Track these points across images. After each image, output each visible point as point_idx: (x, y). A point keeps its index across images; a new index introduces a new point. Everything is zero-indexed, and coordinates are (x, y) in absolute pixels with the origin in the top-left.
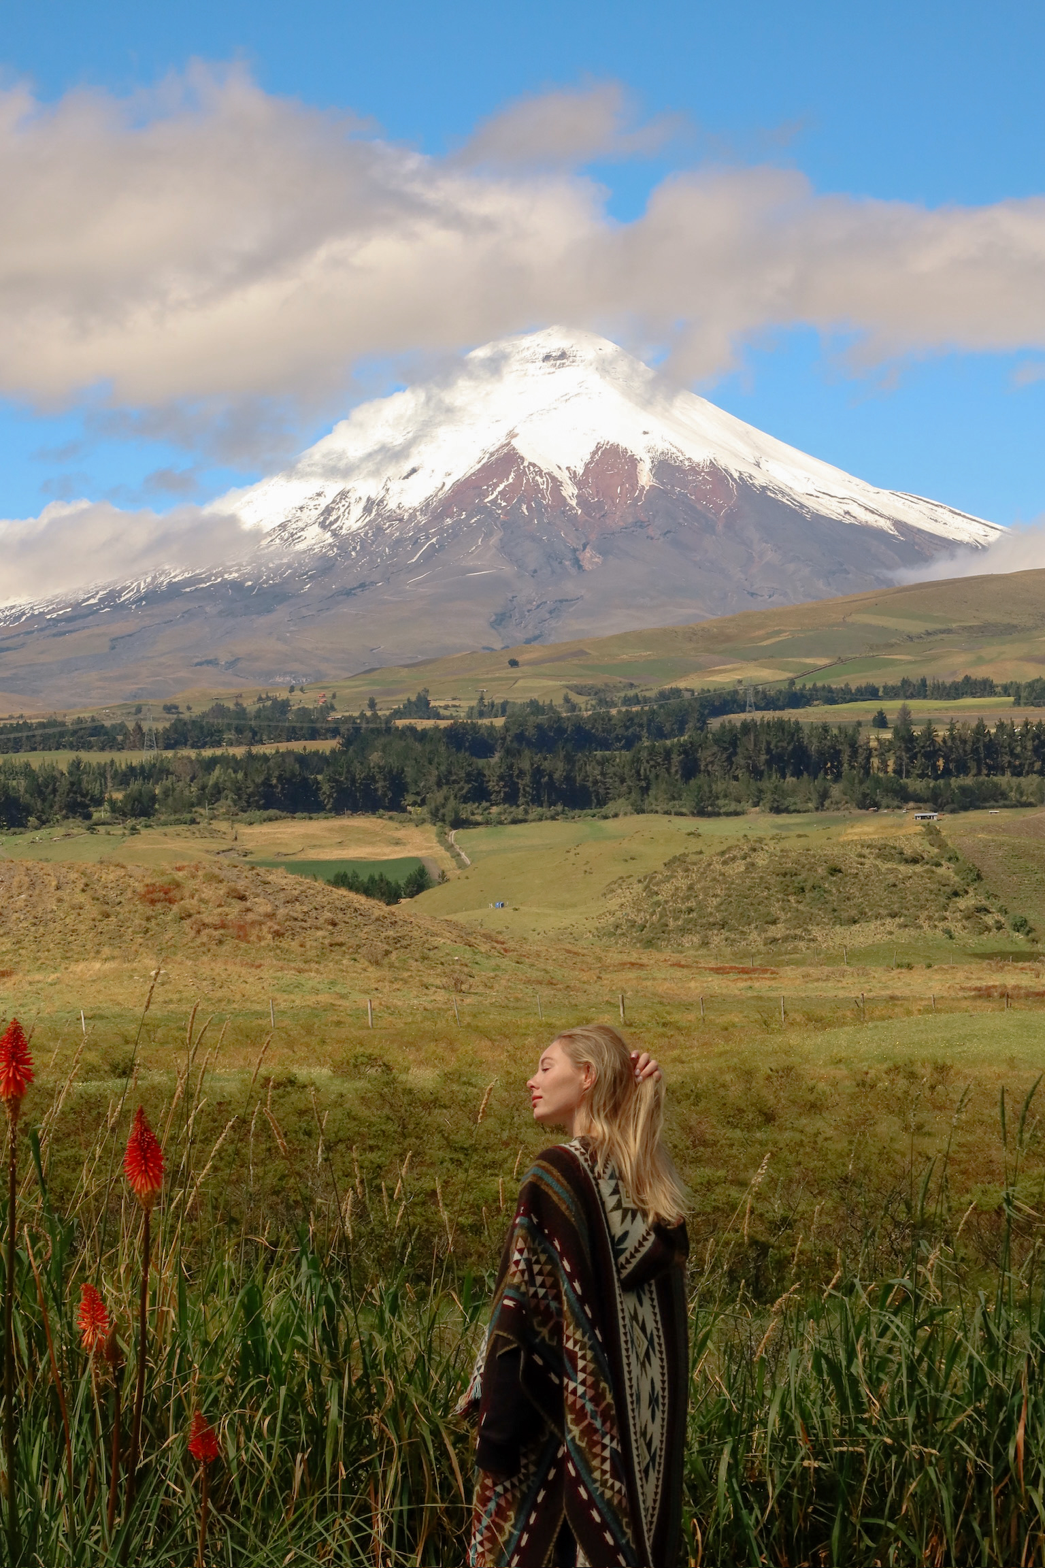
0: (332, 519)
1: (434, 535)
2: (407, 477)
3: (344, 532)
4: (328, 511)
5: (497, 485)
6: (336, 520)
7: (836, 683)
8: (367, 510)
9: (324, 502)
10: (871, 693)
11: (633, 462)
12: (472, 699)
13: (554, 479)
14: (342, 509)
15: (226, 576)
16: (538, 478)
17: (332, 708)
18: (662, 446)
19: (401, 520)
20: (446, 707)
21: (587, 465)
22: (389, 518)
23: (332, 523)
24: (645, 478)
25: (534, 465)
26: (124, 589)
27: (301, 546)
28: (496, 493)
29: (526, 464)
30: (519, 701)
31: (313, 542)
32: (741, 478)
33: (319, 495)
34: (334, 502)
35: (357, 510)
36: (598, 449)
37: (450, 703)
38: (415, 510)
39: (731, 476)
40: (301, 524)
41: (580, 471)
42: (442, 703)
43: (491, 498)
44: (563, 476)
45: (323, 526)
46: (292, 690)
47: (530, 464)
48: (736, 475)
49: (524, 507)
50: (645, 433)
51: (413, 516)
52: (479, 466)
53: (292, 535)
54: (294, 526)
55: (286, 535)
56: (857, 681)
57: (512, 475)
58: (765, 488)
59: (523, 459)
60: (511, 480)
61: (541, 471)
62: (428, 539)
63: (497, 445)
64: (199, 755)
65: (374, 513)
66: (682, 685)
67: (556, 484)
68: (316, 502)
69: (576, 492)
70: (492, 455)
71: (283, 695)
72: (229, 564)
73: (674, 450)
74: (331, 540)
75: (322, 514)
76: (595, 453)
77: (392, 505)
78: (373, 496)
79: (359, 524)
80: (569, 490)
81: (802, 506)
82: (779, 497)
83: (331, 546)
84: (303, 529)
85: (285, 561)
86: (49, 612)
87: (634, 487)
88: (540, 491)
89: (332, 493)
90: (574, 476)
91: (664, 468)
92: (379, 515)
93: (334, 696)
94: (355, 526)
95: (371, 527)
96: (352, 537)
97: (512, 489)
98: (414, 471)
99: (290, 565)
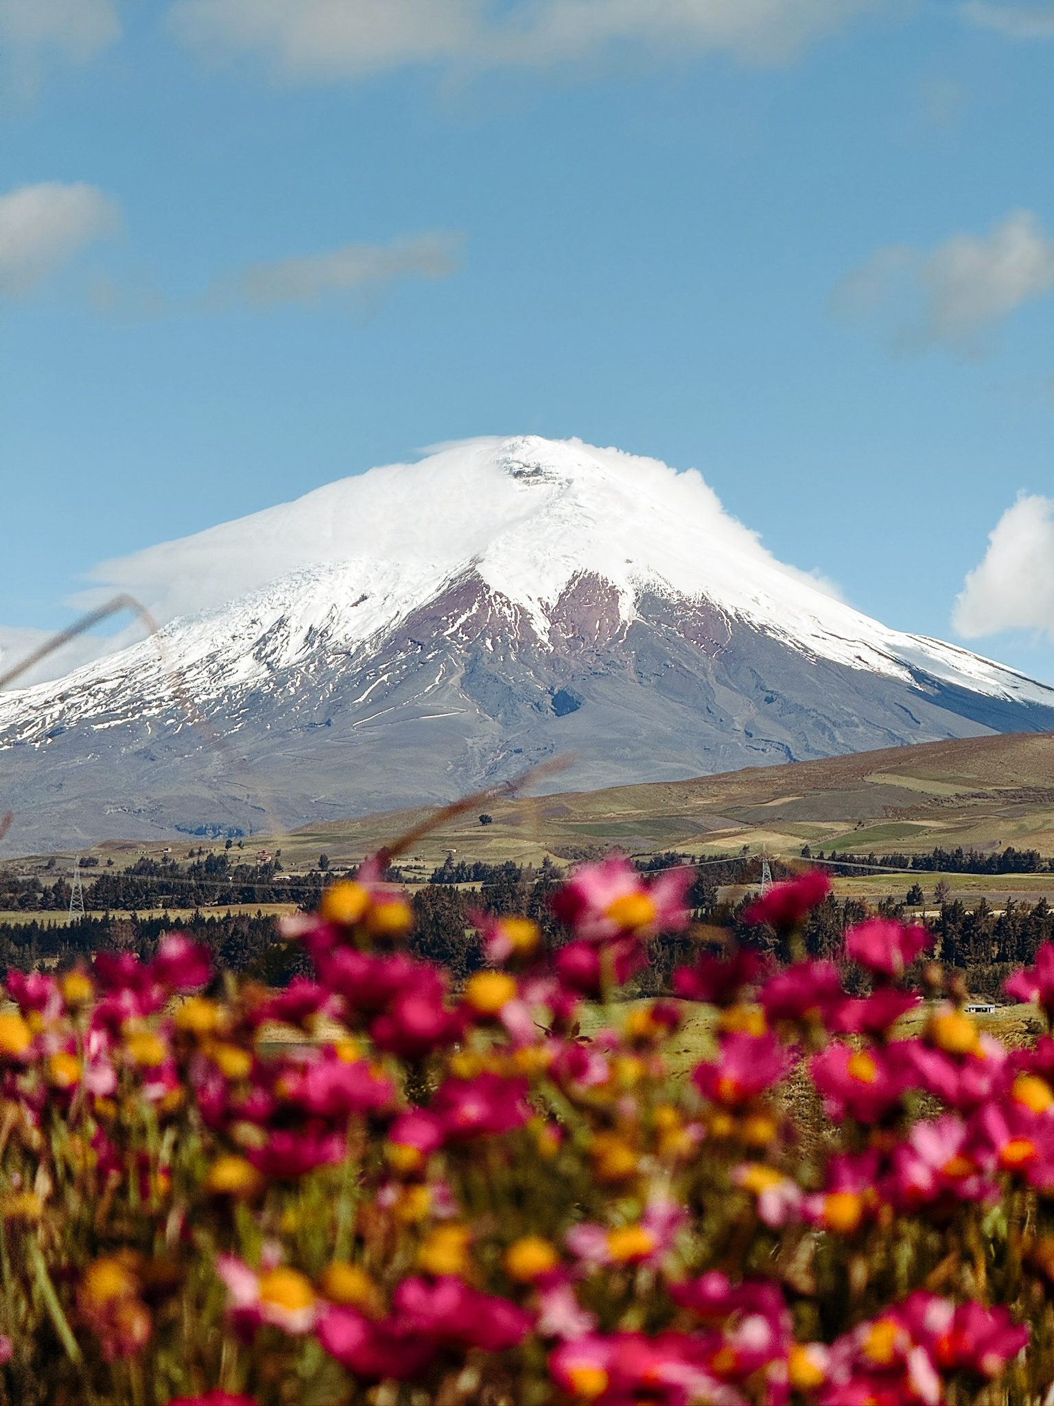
0: (268, 649)
1: (384, 671)
2: (356, 604)
3: (282, 665)
4: (264, 640)
5: (458, 616)
6: (273, 652)
7: (860, 851)
8: (308, 641)
9: (259, 632)
10: (897, 863)
11: (614, 594)
12: (439, 860)
13: (523, 611)
14: (280, 639)
15: (145, 712)
16: (505, 609)
17: (279, 868)
18: (647, 577)
19: (348, 653)
20: (407, 869)
21: (561, 596)
22: (335, 651)
23: (267, 656)
24: (627, 611)
25: (501, 595)
26: (27, 723)
27: (232, 681)
28: (457, 625)
29: (492, 593)
30: (493, 864)
31: (246, 676)
32: (737, 616)
33: (254, 622)
34: (270, 631)
35: (297, 640)
36: (575, 578)
37: (414, 864)
38: (364, 643)
39: (726, 612)
40: (231, 655)
41: (554, 603)
42: (404, 864)
43: (451, 630)
44: (534, 608)
45: (257, 657)
46: (228, 845)
47: (496, 593)
48: (731, 612)
49: (488, 642)
50: (628, 561)
51: (360, 650)
52: (438, 594)
53: (222, 667)
54: (225, 657)
55: (214, 667)
56: (882, 848)
57: (476, 605)
58: (763, 627)
59: (487, 587)
60: (474, 611)
61: (508, 602)
62: (377, 676)
63: (460, 570)
64: (134, 917)
65: (316, 644)
66: (680, 850)
67: (524, 618)
68: (251, 631)
69: (548, 626)
70: (455, 581)
71: (218, 852)
72: (148, 698)
73: (661, 581)
74: (266, 674)
75: (257, 644)
76: (571, 583)
77: (339, 637)
78: (316, 626)
79: (300, 656)
80: (540, 624)
81: (806, 649)
82: (781, 638)
83: (267, 682)
84: (235, 661)
85: (213, 696)
87: (615, 623)
88: (507, 624)
89: (269, 620)
90: (546, 608)
91: (649, 601)
92: (322, 647)
93: (279, 852)
94: (294, 659)
95: (312, 660)
96: (291, 671)
97: (475, 622)
98: (364, 598)
99: (218, 701)
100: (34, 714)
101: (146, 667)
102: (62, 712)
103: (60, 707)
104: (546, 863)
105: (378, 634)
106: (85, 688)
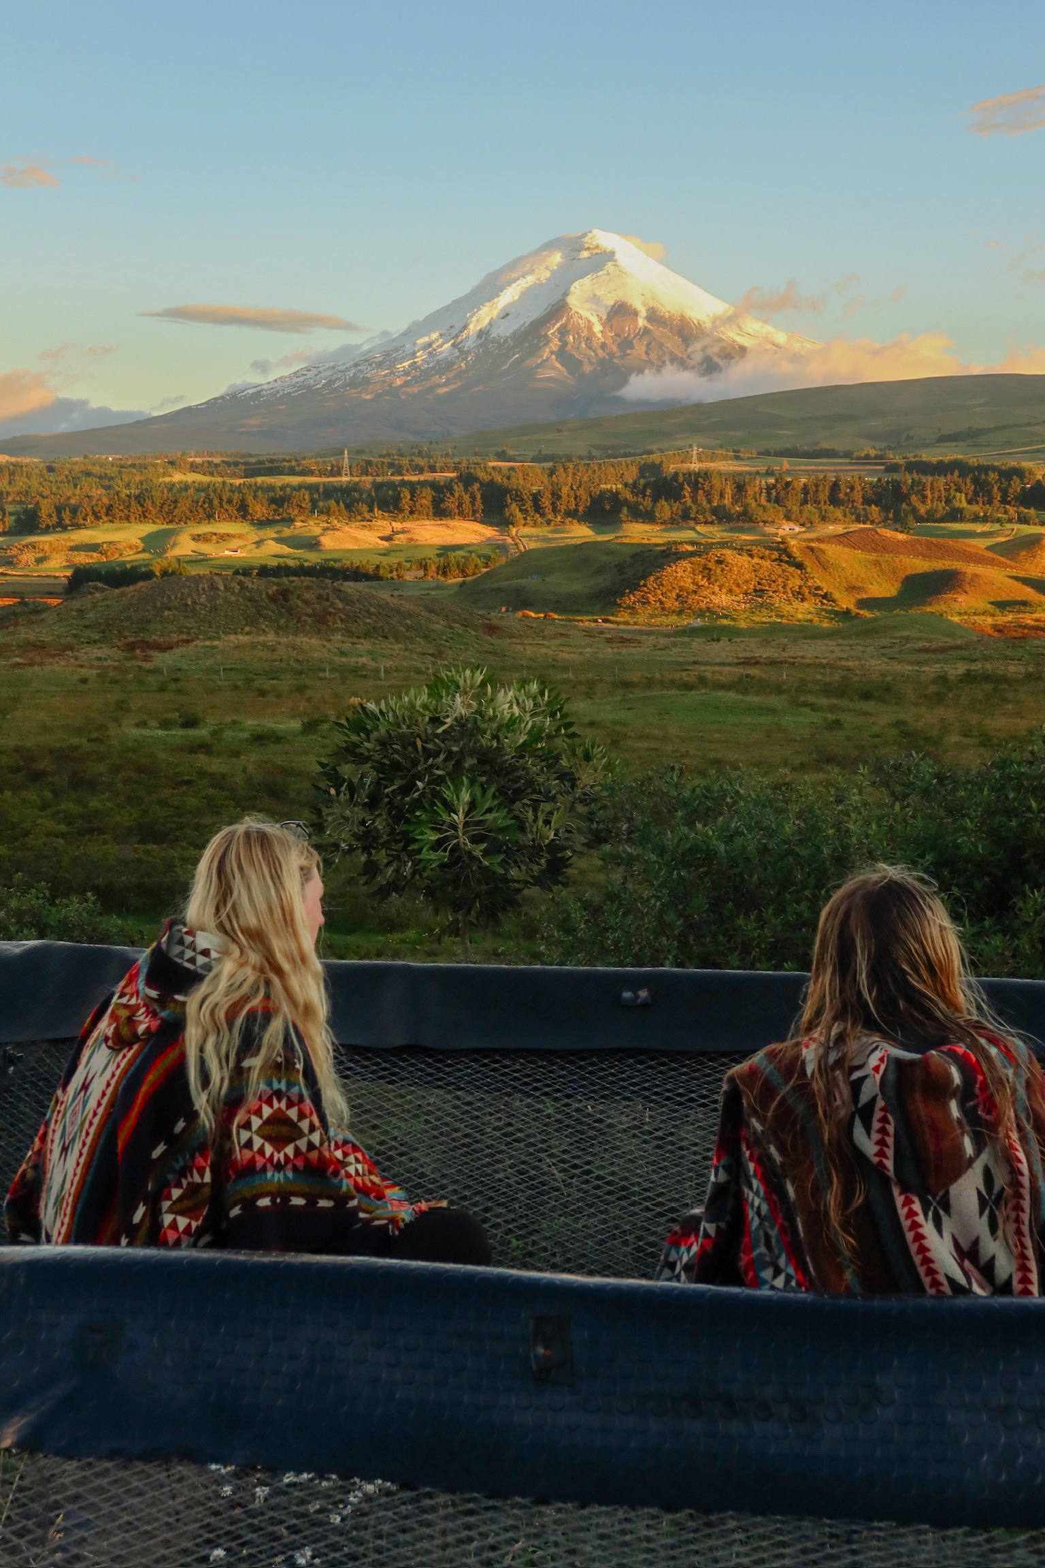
0: (458, 341)
1: (518, 353)
2: (503, 318)
3: (465, 349)
5: (555, 324)
6: (461, 342)
8: (479, 336)
11: (636, 312)
13: (589, 321)
14: (465, 336)
16: (579, 320)
18: (652, 304)
19: (499, 343)
20: (519, 455)
21: (608, 313)
22: (493, 342)
23: (458, 344)
24: (642, 321)
25: (578, 313)
26: (337, 379)
27: (440, 357)
28: (554, 328)
29: (573, 312)
31: (447, 354)
33: (451, 327)
34: (460, 331)
35: (473, 336)
36: (615, 304)
38: (507, 338)
40: (440, 344)
41: (604, 317)
42: (517, 453)
43: (552, 331)
44: (594, 320)
45: (453, 345)
46: (431, 443)
47: (575, 312)
48: (696, 322)
49: (571, 337)
50: (643, 295)
51: (506, 341)
52: (545, 313)
53: (435, 350)
54: (436, 345)
55: (431, 350)
57: (565, 318)
59: (571, 309)
60: (564, 321)
61: (581, 317)
62: (514, 354)
63: (554, 300)
65: (483, 338)
67: (589, 324)
69: (601, 328)
70: (553, 306)
73: (660, 306)
74: (457, 354)
76: (614, 306)
77: (494, 335)
78: (483, 329)
79: (475, 344)
80: (597, 328)
81: (734, 341)
83: (457, 357)
84: (441, 347)
85: (431, 365)
86: (294, 392)
87: (636, 327)
88: (581, 328)
89: (458, 327)
90: (600, 319)
91: (654, 316)
92: (486, 339)
93: (455, 447)
94: (472, 346)
95: (480, 346)
96: (469, 352)
97: (564, 327)
98: (507, 315)
99: (433, 368)
100: (340, 375)
101: (396, 350)
102: (354, 374)
103: (353, 371)
104: (590, 452)
105: (514, 333)
106: (366, 361)
